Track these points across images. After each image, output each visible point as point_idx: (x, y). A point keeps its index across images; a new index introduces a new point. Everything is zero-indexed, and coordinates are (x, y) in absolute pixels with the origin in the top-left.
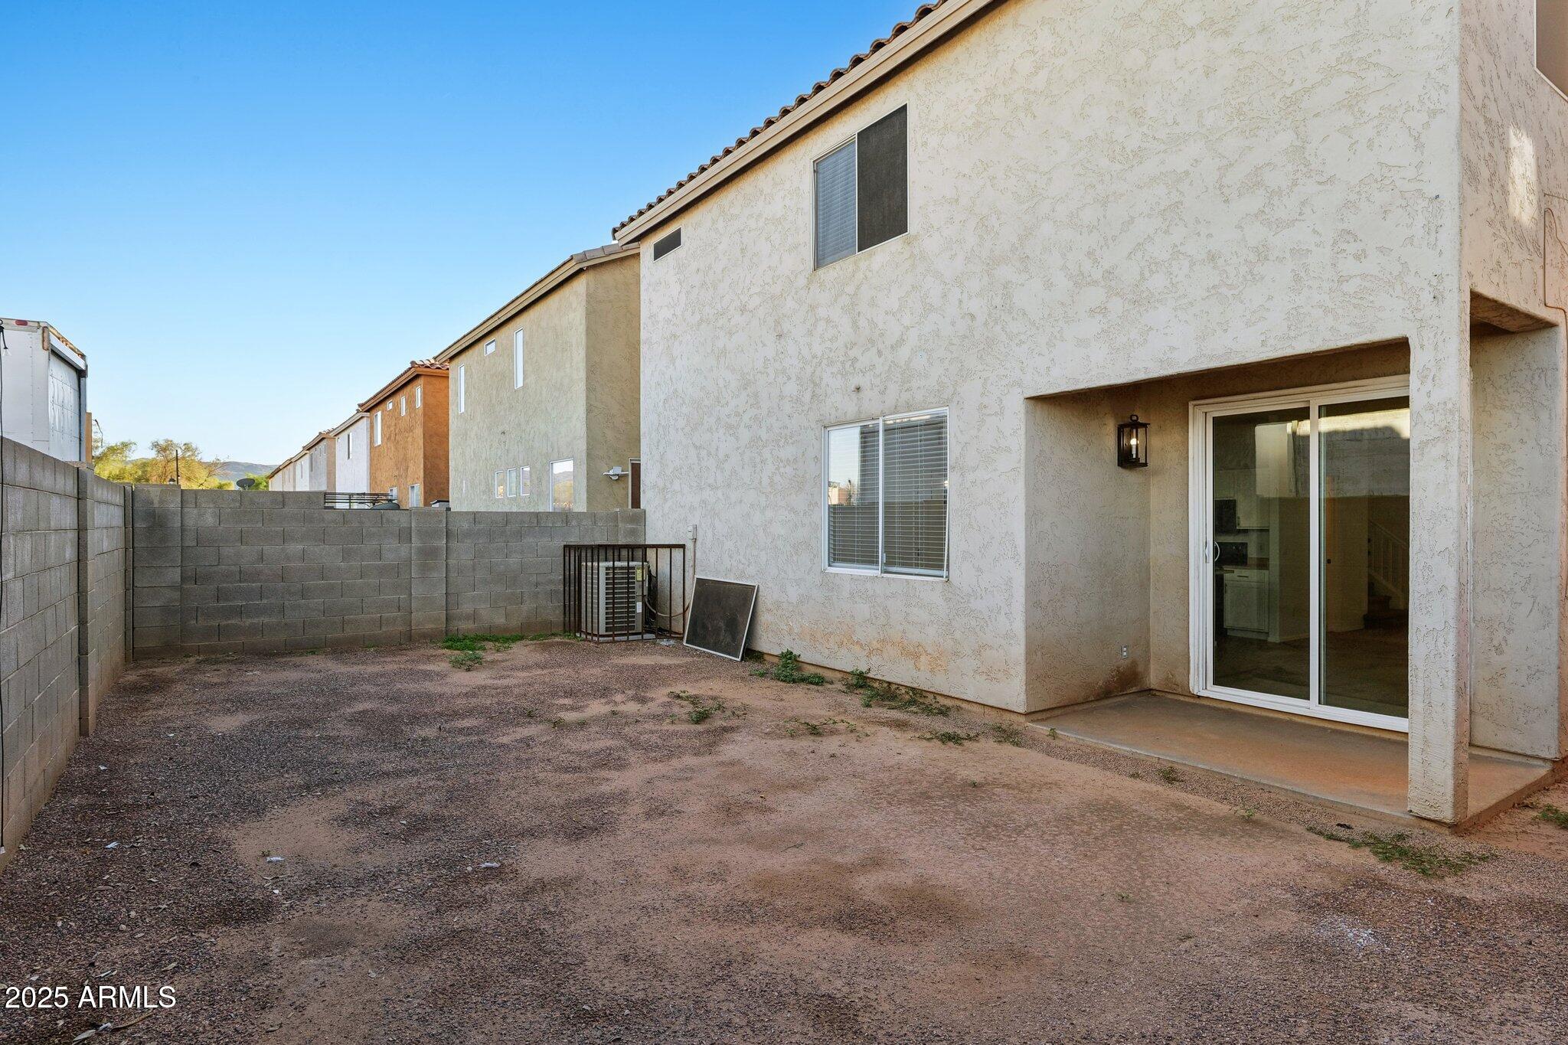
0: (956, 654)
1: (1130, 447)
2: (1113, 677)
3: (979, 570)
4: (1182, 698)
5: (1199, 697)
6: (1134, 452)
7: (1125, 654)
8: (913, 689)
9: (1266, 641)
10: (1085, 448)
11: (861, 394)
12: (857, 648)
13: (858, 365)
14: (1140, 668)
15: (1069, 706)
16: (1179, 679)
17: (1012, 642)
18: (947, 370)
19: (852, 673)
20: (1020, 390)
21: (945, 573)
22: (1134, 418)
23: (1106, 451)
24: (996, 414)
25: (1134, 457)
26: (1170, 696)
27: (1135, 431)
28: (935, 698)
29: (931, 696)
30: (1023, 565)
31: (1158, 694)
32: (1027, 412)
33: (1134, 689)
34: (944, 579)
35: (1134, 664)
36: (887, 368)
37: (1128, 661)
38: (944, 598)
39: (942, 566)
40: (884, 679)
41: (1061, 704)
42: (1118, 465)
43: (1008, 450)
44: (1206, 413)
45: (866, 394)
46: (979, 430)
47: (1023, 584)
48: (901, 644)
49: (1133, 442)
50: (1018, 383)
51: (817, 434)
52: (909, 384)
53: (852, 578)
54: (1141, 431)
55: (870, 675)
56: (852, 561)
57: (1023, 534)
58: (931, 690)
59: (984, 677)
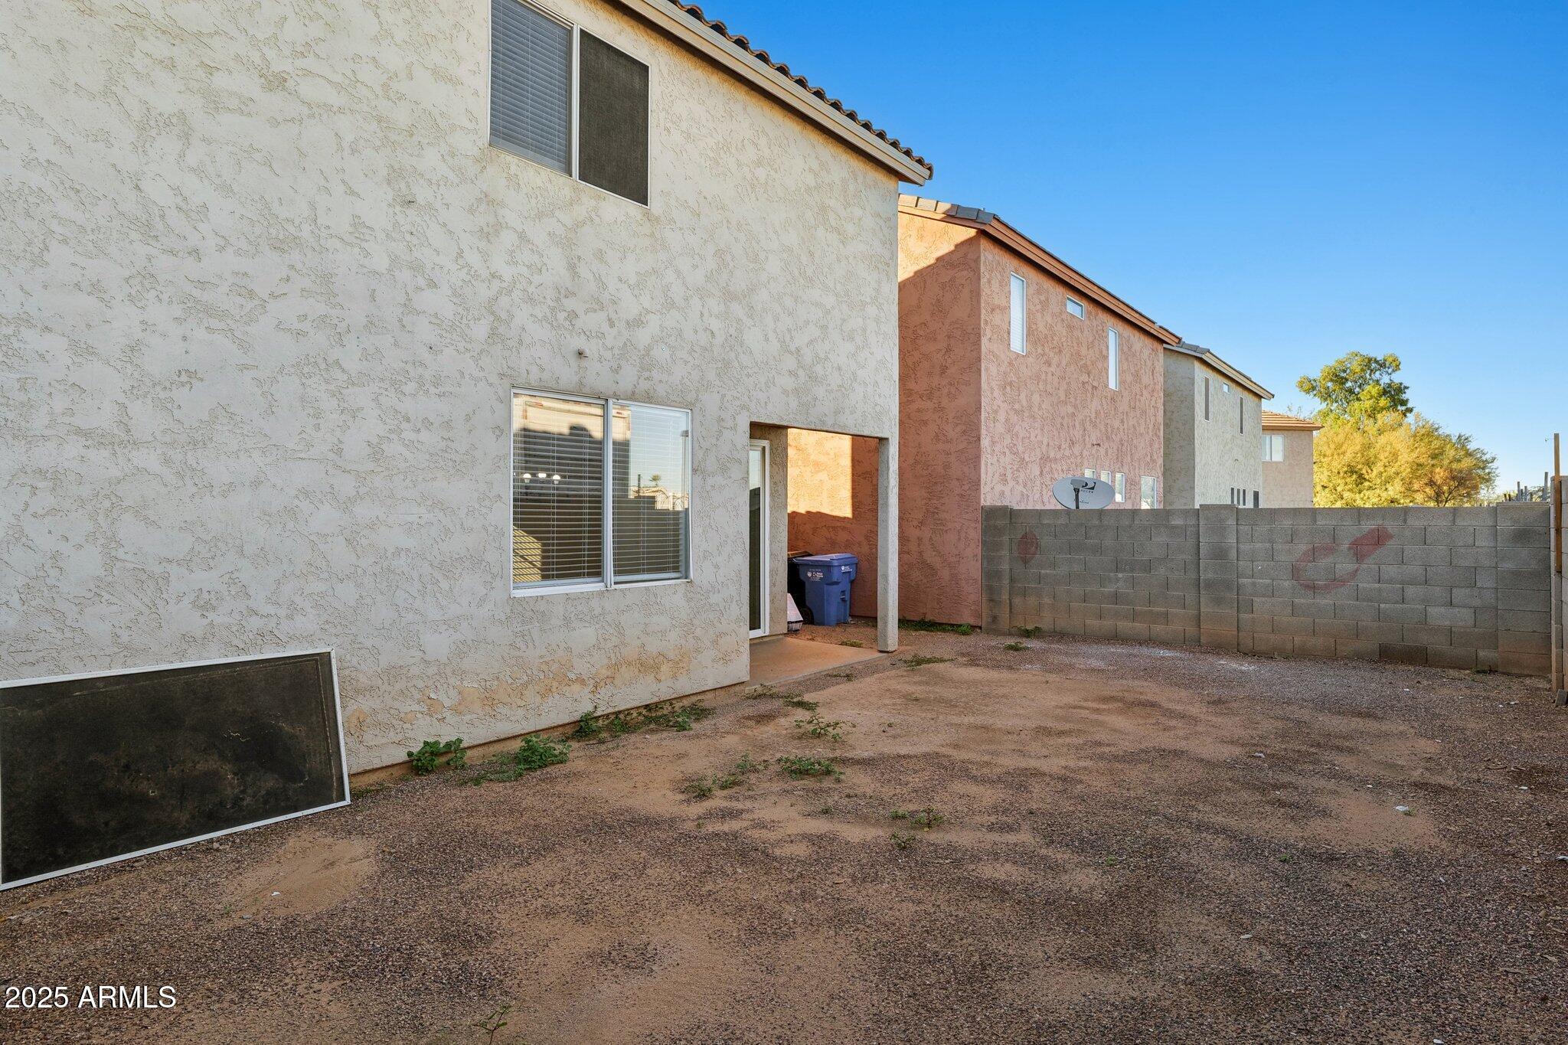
0: (696, 650)
8: (648, 706)
11: (585, 363)
13: (578, 323)
17: (741, 624)
18: (689, 373)
20: (748, 414)
21: (682, 574)
24: (731, 428)
28: (671, 705)
34: (681, 580)
36: (620, 344)
38: (686, 599)
45: (593, 365)
46: (718, 439)
48: (638, 662)
50: (747, 408)
51: (501, 393)
52: (649, 373)
55: (596, 714)
58: (672, 697)
59: (721, 662)
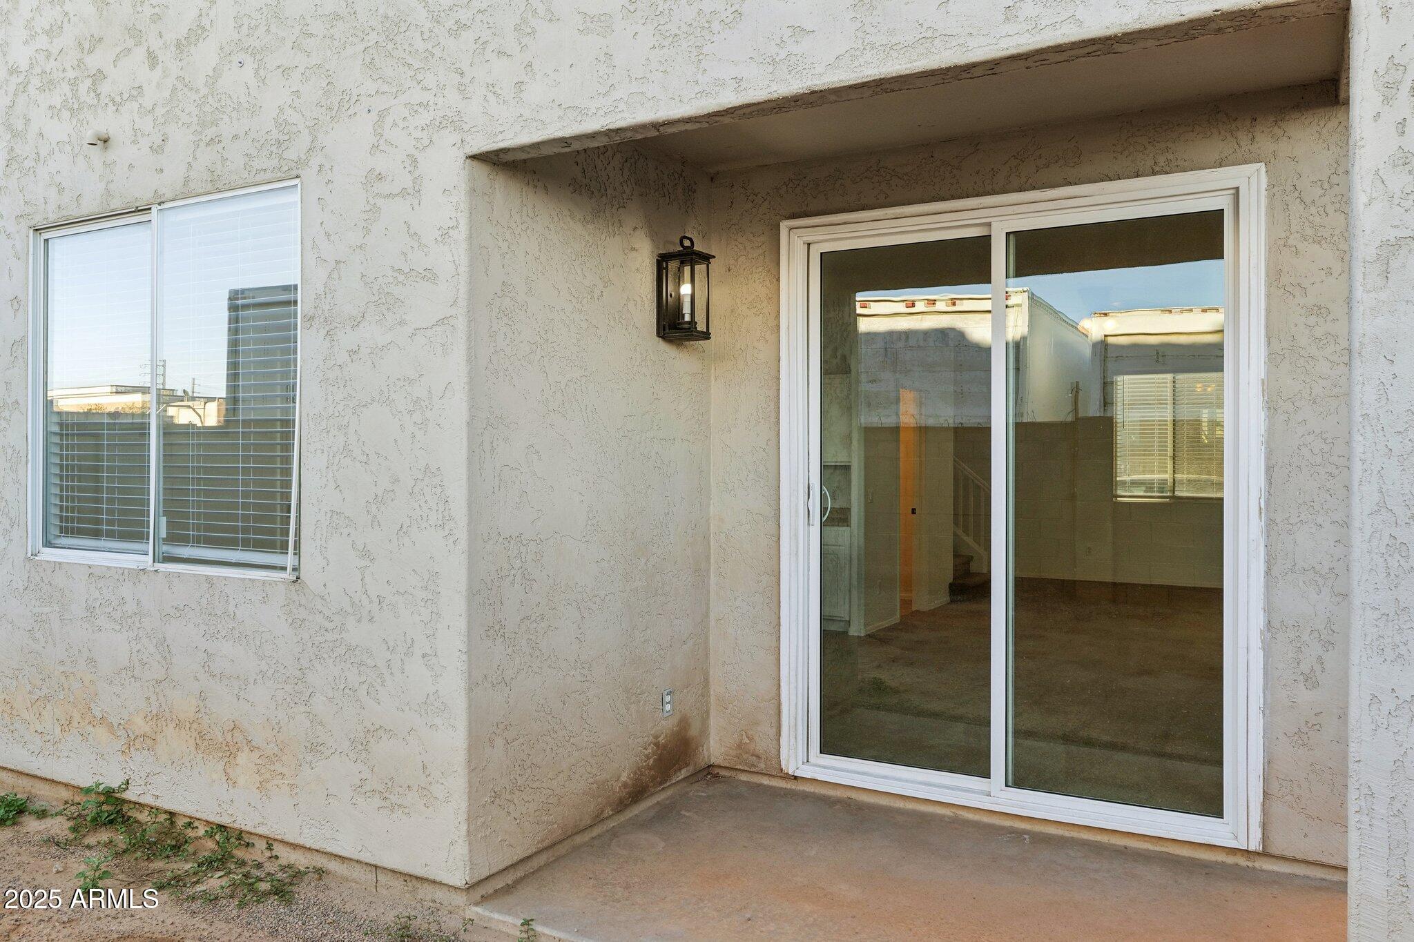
0: (314, 748)
1: (679, 299)
2: (648, 757)
3: (366, 554)
4: (766, 781)
5: (796, 778)
6: (686, 310)
7: (668, 707)
8: (222, 828)
9: (845, 633)
10: (597, 294)
11: (112, 155)
12: (101, 733)
13: (105, 88)
14: (694, 732)
15: (561, 842)
16: (761, 745)
17: (438, 721)
18: (297, 93)
19: (88, 791)
20: (456, 138)
21: (289, 560)
22: (687, 243)
23: (636, 305)
24: (403, 193)
25: (687, 318)
26: (744, 777)
27: (687, 269)
28: (270, 847)
29: (261, 845)
30: (463, 544)
31: (723, 773)
32: (472, 191)
33: (684, 773)
34: (289, 575)
35: (684, 723)
36: (167, 94)
37: (675, 720)
38: (290, 621)
39: (284, 546)
40: (158, 803)
41: (545, 844)
42: (658, 335)
43: (430, 276)
44: (809, 244)
45: (122, 152)
46: (367, 231)
47: (463, 586)
48: (195, 726)
49: (686, 289)
50: (454, 122)
51: (27, 248)
52: (214, 128)
53: (92, 572)
54: (700, 268)
55: (130, 795)
56: (96, 534)
57: (463, 471)
58: (260, 831)
59: (377, 801)
